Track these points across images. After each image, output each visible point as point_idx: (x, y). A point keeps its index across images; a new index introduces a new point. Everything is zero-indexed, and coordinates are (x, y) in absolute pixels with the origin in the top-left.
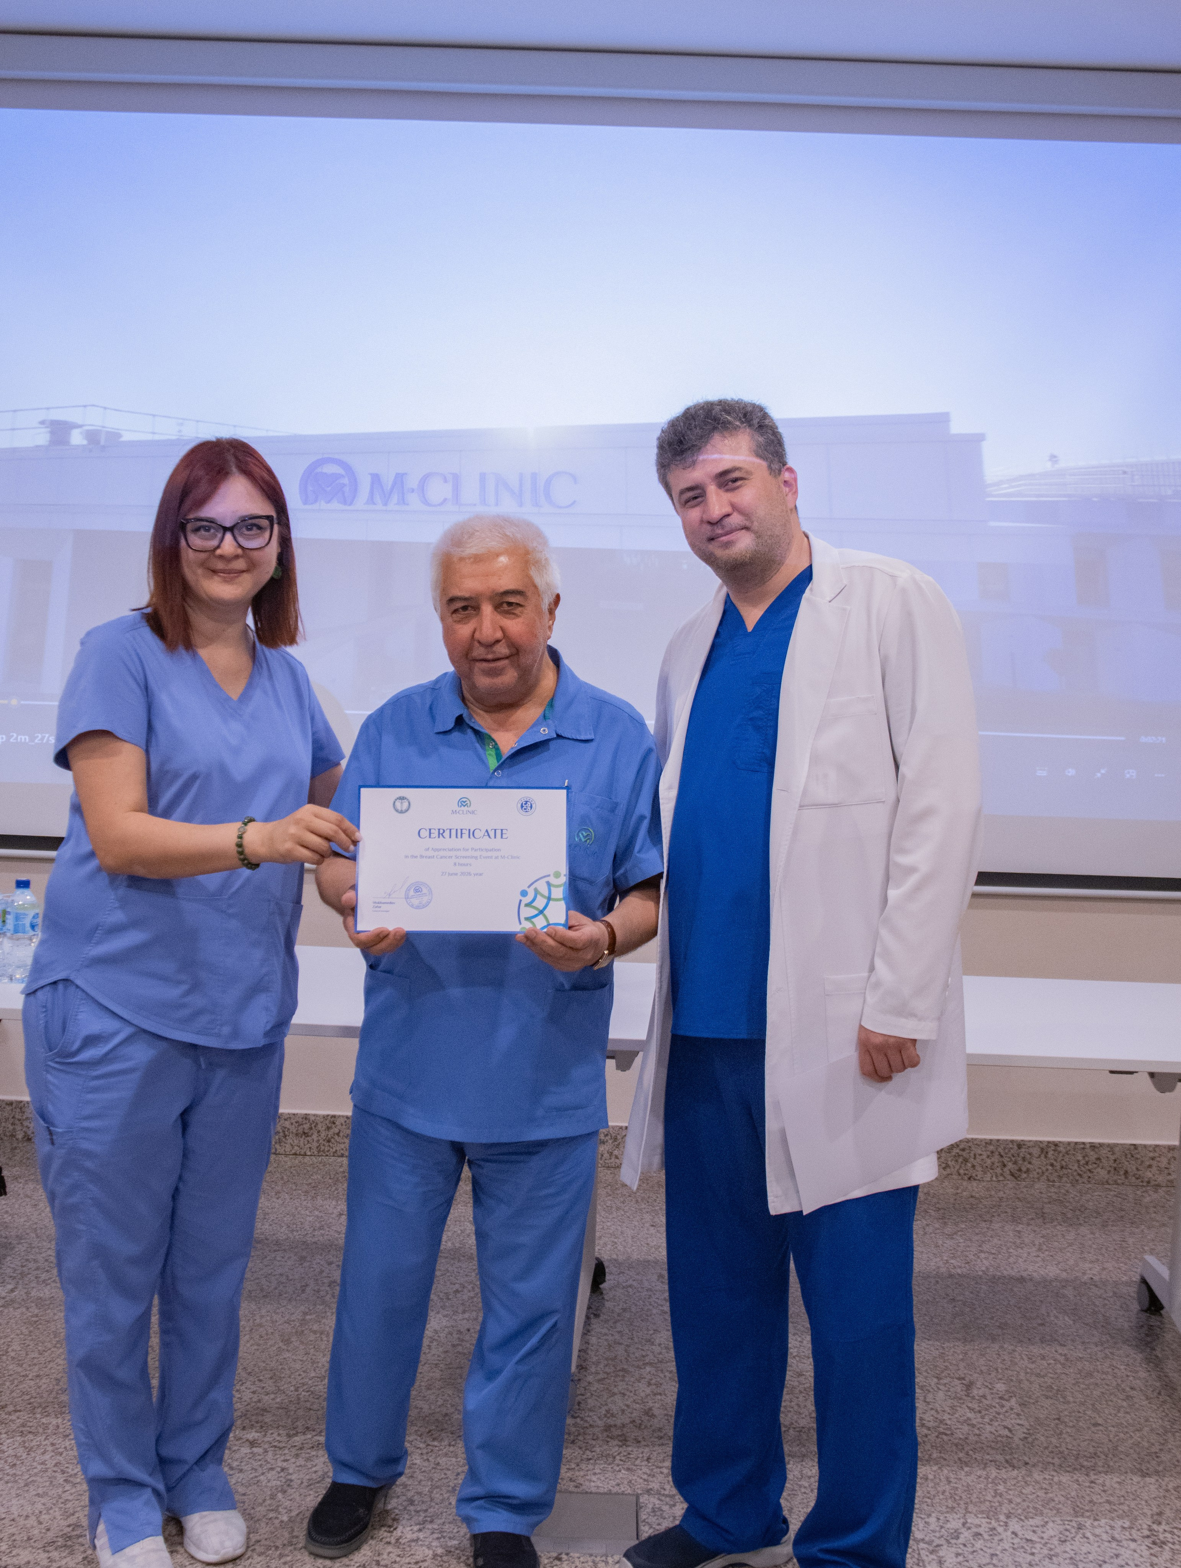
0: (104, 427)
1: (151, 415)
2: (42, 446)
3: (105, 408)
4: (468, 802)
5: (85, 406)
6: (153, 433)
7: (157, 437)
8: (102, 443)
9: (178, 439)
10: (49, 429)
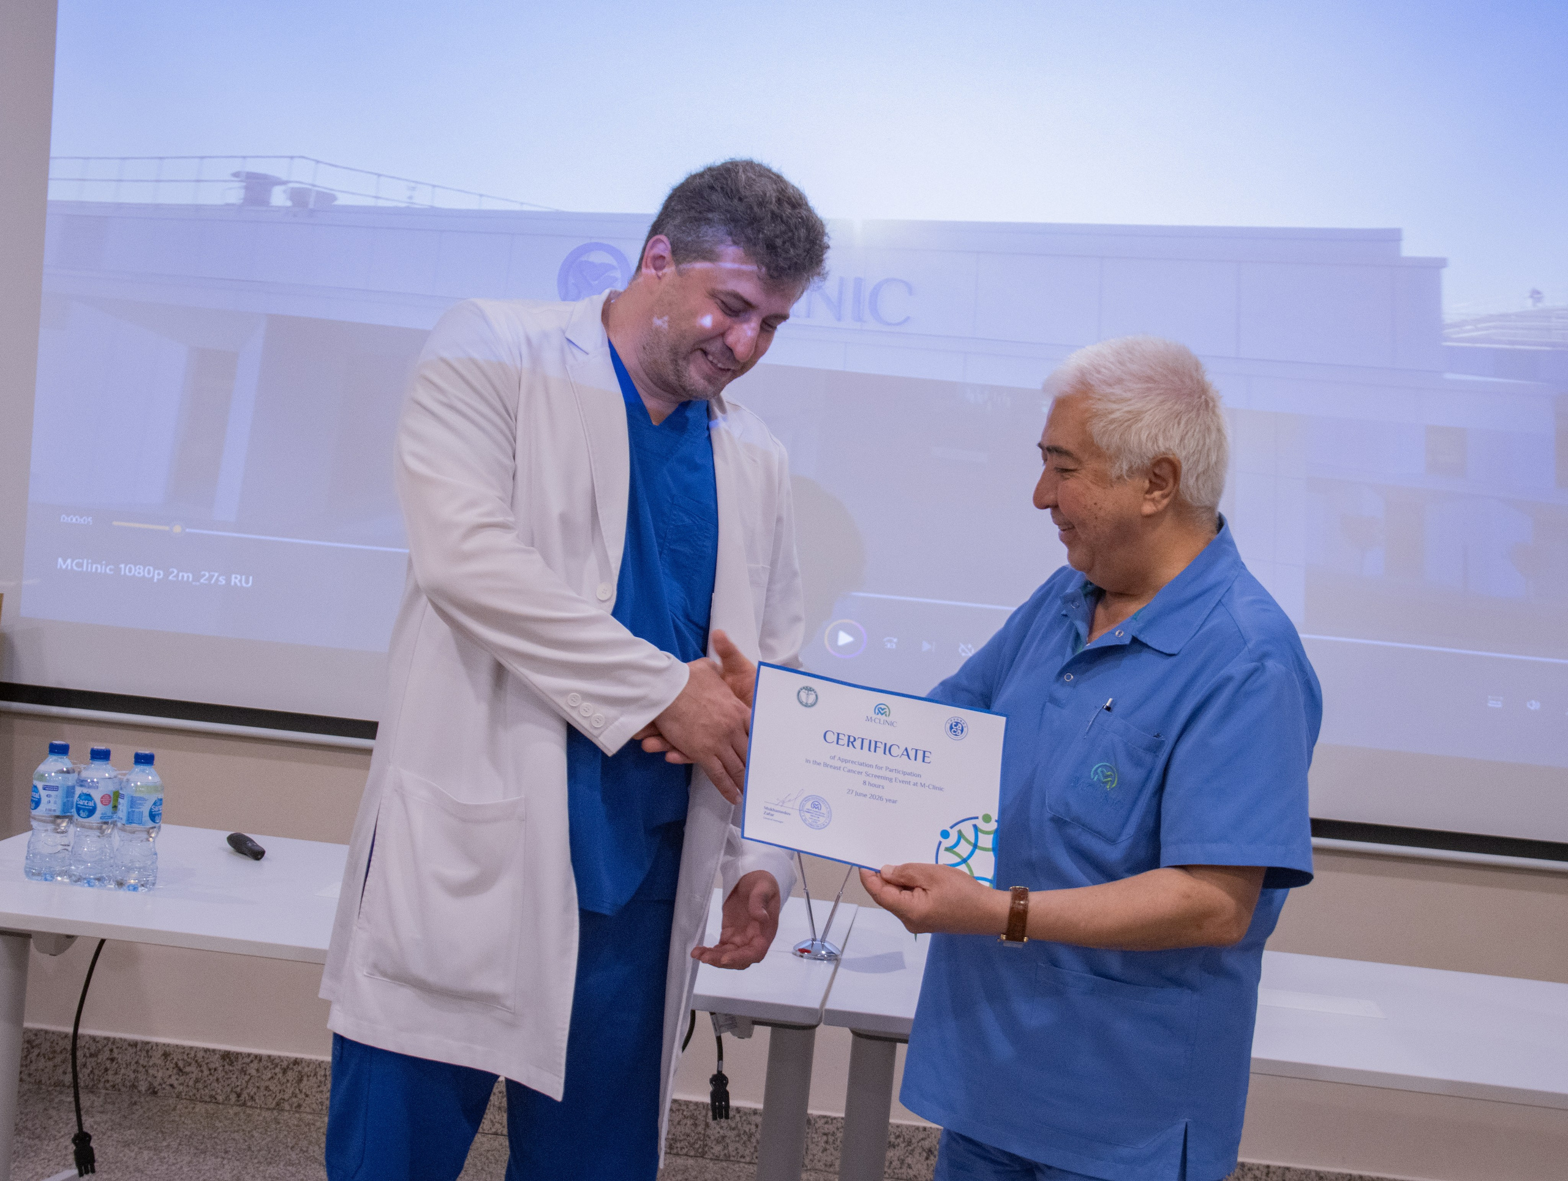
0: (314, 186)
1: (376, 174)
2: (233, 205)
3: (318, 162)
4: (887, 710)
5: (292, 158)
6: (377, 197)
7: (381, 203)
8: (311, 206)
9: (408, 207)
10: (244, 184)
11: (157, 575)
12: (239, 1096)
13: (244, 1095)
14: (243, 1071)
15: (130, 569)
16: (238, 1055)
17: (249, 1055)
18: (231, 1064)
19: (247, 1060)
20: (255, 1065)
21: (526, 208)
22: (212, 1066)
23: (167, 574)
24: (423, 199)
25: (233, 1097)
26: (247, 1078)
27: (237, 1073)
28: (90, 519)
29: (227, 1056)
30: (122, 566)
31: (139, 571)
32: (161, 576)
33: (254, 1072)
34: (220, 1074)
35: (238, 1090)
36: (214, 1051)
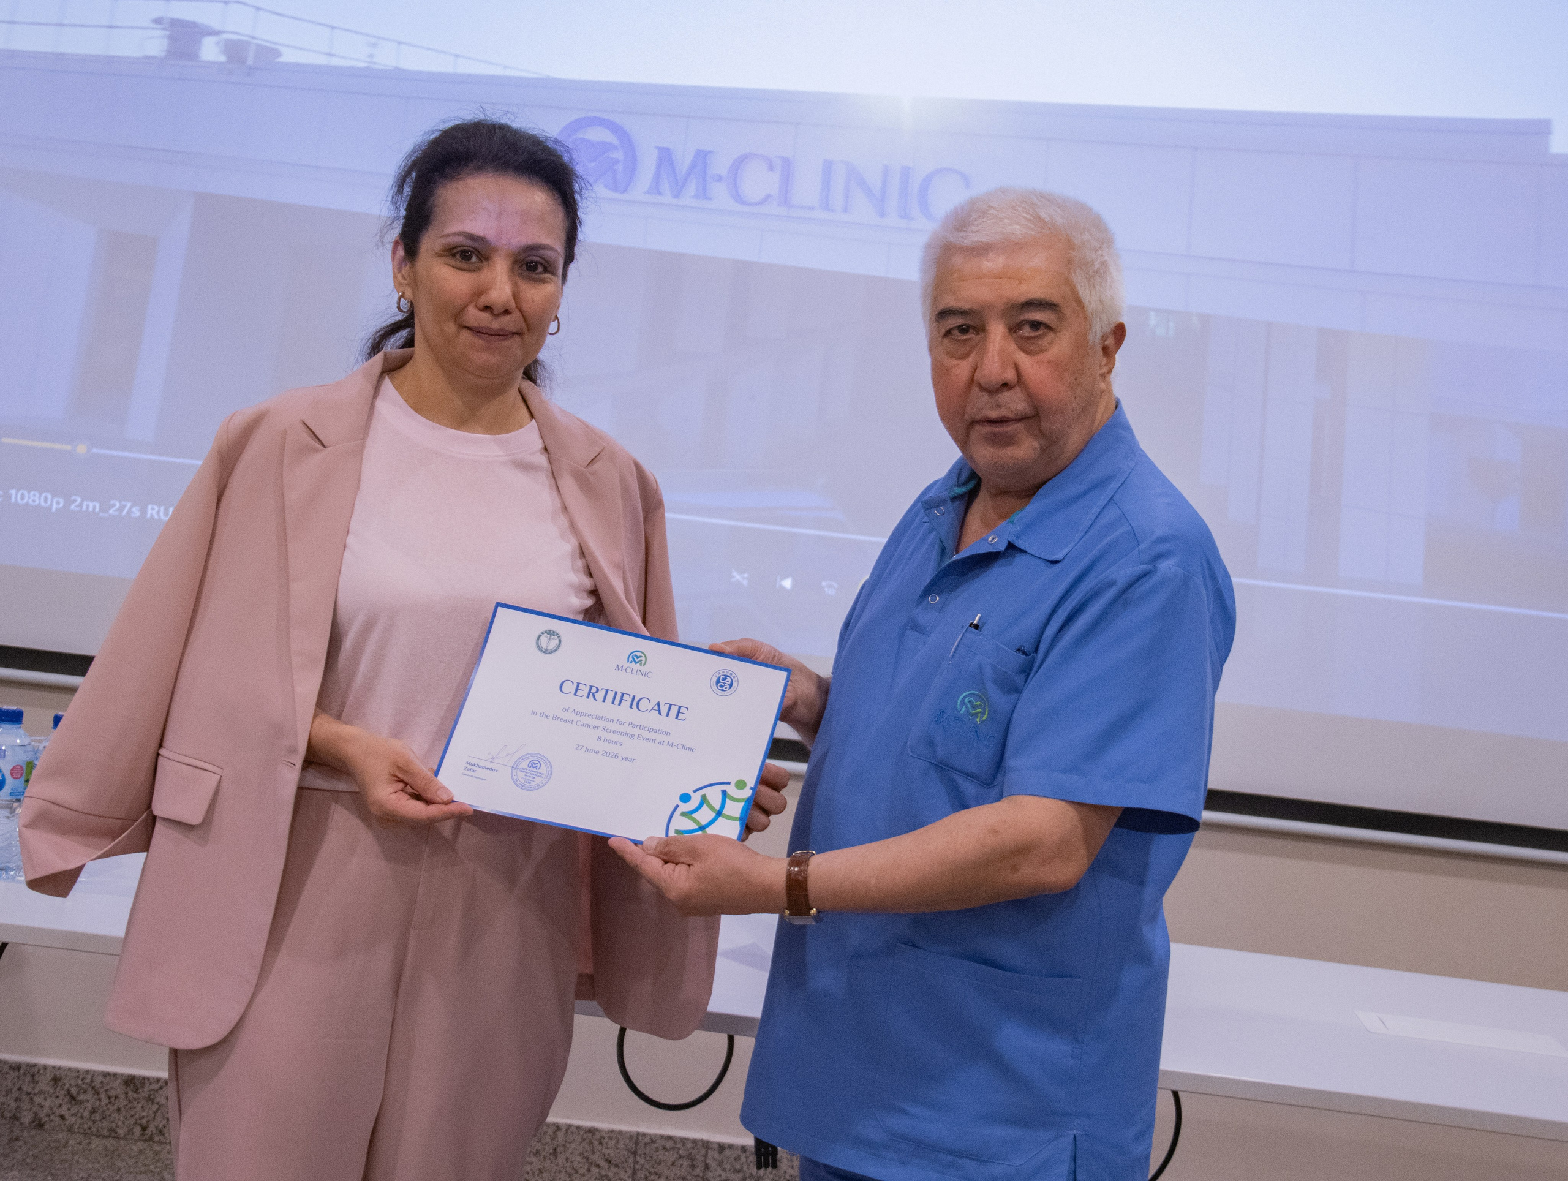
0: (254, 38)
1: (328, 26)
2: (155, 58)
6: (330, 55)
7: (335, 62)
8: (250, 62)
9: (367, 68)
10: (167, 33)
11: (56, 504)
12: (145, 1129)
13: (151, 1129)
14: (150, 1099)
15: (21, 496)
16: (144, 1080)
18: (136, 1091)
19: (155, 1086)
21: (510, 73)
22: (112, 1093)
23: (68, 502)
24: (386, 58)
25: (137, 1130)
26: (155, 1107)
27: (143, 1102)
29: (131, 1081)
30: (13, 492)
31: (33, 498)
32: (61, 505)
34: (122, 1102)
35: (144, 1121)
36: (115, 1075)
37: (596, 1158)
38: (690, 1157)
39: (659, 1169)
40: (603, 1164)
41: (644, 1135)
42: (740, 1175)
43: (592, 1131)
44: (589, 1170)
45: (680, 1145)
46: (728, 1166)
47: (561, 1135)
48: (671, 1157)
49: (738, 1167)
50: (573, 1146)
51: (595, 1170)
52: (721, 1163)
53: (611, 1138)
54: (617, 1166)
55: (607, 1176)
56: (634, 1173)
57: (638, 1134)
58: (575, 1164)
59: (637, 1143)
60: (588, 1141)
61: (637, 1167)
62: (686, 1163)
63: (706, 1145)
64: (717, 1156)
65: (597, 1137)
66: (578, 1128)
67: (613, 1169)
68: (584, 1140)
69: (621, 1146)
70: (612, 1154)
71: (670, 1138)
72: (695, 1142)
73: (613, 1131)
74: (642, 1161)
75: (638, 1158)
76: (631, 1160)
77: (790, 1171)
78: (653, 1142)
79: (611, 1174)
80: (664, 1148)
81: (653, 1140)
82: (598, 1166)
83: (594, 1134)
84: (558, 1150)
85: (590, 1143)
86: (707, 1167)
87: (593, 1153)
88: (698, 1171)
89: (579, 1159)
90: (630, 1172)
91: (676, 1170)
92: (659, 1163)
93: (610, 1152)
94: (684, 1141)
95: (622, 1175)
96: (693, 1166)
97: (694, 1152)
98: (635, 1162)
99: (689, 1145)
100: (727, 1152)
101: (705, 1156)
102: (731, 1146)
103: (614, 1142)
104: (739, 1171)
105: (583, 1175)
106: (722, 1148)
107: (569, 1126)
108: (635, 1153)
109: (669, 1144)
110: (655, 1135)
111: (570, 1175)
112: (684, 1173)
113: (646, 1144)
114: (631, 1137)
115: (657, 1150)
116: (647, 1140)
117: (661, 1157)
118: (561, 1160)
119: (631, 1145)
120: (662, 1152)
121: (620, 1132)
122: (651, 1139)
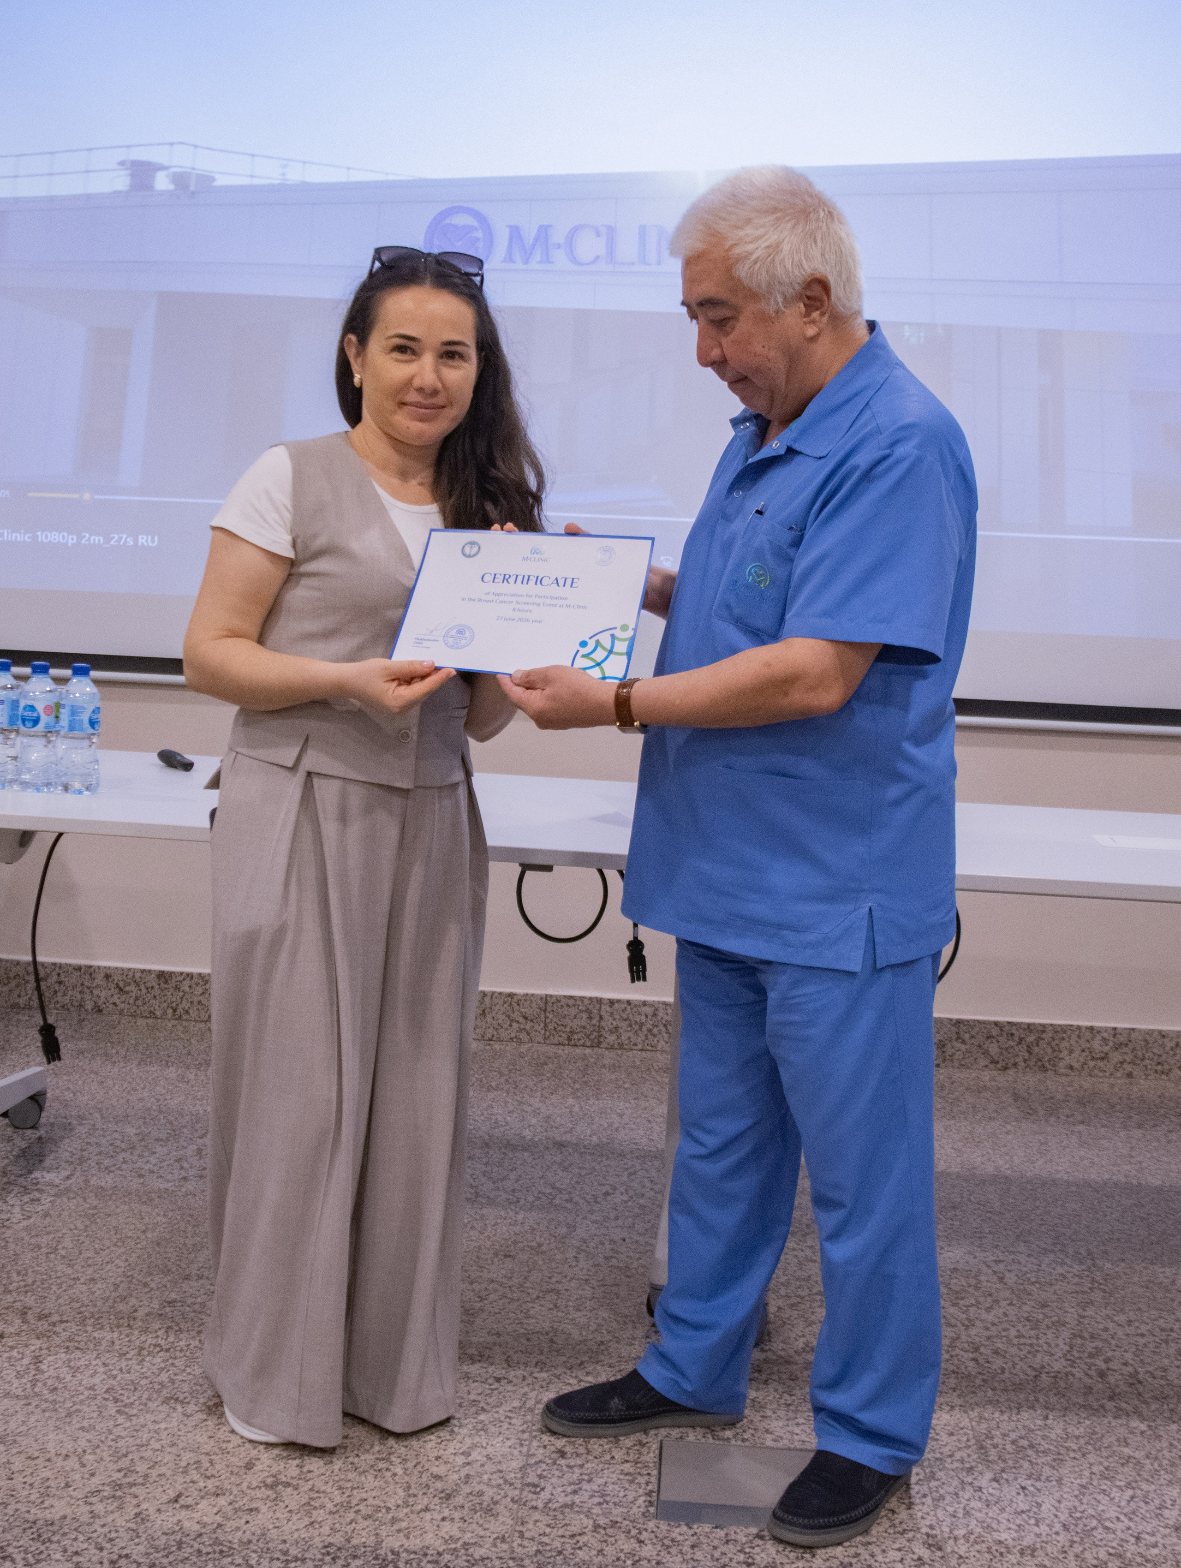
2: (121, 192)
3: (195, 146)
5: (171, 144)
6: (252, 176)
7: (256, 181)
8: (192, 188)
9: (281, 184)
10: (130, 172)
11: (71, 540)
12: (175, 1010)
13: (180, 1010)
14: (177, 988)
15: (46, 536)
16: (171, 974)
17: (182, 973)
18: (166, 982)
19: (180, 979)
20: (187, 982)
22: (149, 985)
23: (80, 538)
24: (295, 175)
25: (170, 1011)
26: (181, 994)
27: (172, 990)
28: (7, 492)
29: (161, 976)
30: (39, 533)
31: (54, 537)
32: (75, 541)
33: (187, 989)
34: (157, 991)
35: (174, 1005)
36: (150, 971)
37: (516, 1016)
38: (588, 1011)
39: (565, 1021)
40: (521, 1020)
41: (551, 996)
42: (628, 1022)
43: (511, 995)
44: (511, 1025)
45: (579, 1003)
46: (617, 1017)
47: (487, 1000)
48: (573, 1011)
49: (625, 1017)
50: (497, 1007)
51: (515, 1025)
52: (612, 1014)
53: (526, 1000)
54: (532, 1021)
55: (525, 1029)
56: (546, 1026)
57: (547, 996)
58: (500, 1021)
59: (546, 1003)
60: (508, 1003)
61: (548, 1021)
62: (585, 1016)
63: (600, 1001)
64: (608, 1009)
65: (516, 998)
66: (500, 994)
67: (530, 1024)
68: (505, 1002)
69: (534, 1005)
70: (528, 1012)
71: (571, 997)
72: (591, 999)
73: (527, 995)
74: (551, 1016)
75: (548, 1014)
76: (542, 1016)
77: (666, 1017)
78: (559, 1001)
79: (528, 1027)
80: (568, 1005)
81: (558, 999)
82: (518, 1022)
83: (512, 998)
84: (486, 1011)
85: (511, 1005)
86: (601, 1018)
87: (513, 1012)
88: (595, 1021)
89: (503, 1017)
90: (542, 1025)
91: (576, 1021)
92: (564, 1017)
93: (527, 1011)
94: (582, 999)
95: (537, 1027)
96: (590, 1018)
97: (590, 1007)
98: (546, 1017)
99: (586, 1002)
100: (616, 1005)
101: (600, 1010)
102: (619, 1001)
103: (528, 1002)
104: (625, 1020)
105: (507, 1029)
106: (612, 1002)
107: (493, 993)
108: (545, 1011)
109: (571, 1002)
110: (560, 996)
111: (497, 1029)
112: (584, 1023)
113: (553, 1003)
114: (541, 998)
115: (562, 1007)
116: (553, 1000)
117: (566, 1012)
118: (489, 1018)
119: (542, 1005)
120: (565, 1008)
121: (533, 995)
122: (557, 999)
